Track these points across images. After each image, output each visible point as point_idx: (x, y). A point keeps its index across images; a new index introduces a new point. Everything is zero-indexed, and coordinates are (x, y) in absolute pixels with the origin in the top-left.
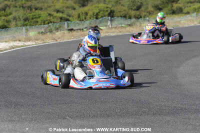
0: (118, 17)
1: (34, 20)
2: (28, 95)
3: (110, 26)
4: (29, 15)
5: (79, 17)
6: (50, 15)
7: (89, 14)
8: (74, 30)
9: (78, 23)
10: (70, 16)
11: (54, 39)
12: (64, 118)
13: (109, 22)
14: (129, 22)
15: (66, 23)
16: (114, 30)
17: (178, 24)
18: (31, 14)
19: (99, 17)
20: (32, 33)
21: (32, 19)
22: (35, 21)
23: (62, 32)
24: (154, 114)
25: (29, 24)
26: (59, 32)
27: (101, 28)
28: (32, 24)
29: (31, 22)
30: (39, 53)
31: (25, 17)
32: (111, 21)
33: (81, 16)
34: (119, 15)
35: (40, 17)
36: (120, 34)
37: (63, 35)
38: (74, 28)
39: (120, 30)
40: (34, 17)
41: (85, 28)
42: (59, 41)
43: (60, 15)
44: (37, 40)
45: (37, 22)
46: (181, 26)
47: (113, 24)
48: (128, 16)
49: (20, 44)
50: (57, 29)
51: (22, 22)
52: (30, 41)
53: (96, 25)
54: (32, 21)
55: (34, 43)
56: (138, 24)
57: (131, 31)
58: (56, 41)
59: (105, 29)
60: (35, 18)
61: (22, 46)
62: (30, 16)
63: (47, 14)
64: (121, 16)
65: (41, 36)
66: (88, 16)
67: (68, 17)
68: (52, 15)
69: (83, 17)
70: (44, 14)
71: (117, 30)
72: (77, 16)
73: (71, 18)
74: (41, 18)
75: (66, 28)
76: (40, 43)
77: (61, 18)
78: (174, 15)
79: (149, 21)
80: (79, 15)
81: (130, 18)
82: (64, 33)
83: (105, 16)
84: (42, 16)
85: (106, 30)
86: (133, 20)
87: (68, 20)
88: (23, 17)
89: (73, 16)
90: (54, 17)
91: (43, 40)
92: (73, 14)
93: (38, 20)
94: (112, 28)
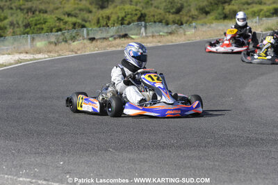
1: (38, 26)
2: (51, 122)
3: (144, 34)
4: (31, 19)
5: (98, 22)
6: (59, 19)
7: (112, 19)
8: (97, 40)
10: (86, 22)
11: (73, 51)
12: (106, 150)
13: (143, 30)
14: (166, 29)
15: (85, 30)
16: (150, 39)
18: (34, 19)
19: (126, 22)
20: (40, 44)
21: (36, 25)
22: (39, 29)
25: (31, 32)
26: (75, 43)
27: (133, 37)
28: (35, 31)
29: (34, 29)
31: (26, 22)
32: (145, 27)
33: (101, 21)
34: (152, 20)
35: (45, 22)
36: (160, 44)
37: (85, 47)
38: (96, 37)
39: (158, 39)
40: (38, 22)
41: (112, 36)
42: (79, 53)
43: (73, 20)
44: (50, 52)
45: (42, 29)
47: (148, 31)
48: (164, 21)
49: (28, 57)
50: (73, 39)
51: (22, 29)
52: (40, 53)
53: (124, 33)
54: (36, 27)
55: (46, 56)
56: (181, 31)
57: (173, 41)
58: (76, 53)
59: (138, 38)
60: (39, 24)
61: (31, 60)
62: (32, 21)
63: (56, 19)
64: (155, 22)
65: (53, 46)
66: (110, 22)
67: (84, 23)
68: (62, 20)
69: (103, 22)
70: (51, 19)
71: (155, 40)
72: (95, 21)
73: (87, 24)
74: (47, 24)
75: (85, 36)
76: (54, 56)
77: (74, 24)
78: (226, 21)
79: (195, 27)
80: (98, 19)
81: (167, 24)
82: (85, 44)
83: (133, 21)
84: (49, 20)
86: (174, 27)
87: (83, 26)
88: (23, 22)
89: (90, 21)
90: (66, 23)
91: (58, 52)
92: (90, 19)
93: (44, 26)
94: (147, 37)
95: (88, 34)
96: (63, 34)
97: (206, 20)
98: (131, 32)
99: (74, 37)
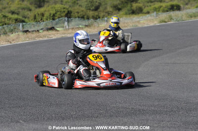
0: (76, 17)
3: (67, 27)
5: (35, 18)
6: (4, 16)
7: (45, 15)
8: (30, 32)
9: (33, 24)
11: (8, 41)
13: (66, 23)
14: (86, 22)
15: (21, 24)
16: (70, 31)
17: (137, 24)
19: (56, 17)
23: (17, 34)
24: (111, 116)
26: (14, 34)
27: (58, 29)
33: (37, 17)
38: (30, 30)
41: (42, 29)
42: (13, 43)
43: (15, 16)
46: (140, 26)
47: (70, 25)
48: (85, 17)
50: (12, 31)
53: (52, 26)
56: (96, 24)
57: (88, 32)
58: (11, 43)
64: (79, 17)
66: (44, 18)
67: (24, 19)
68: (7, 17)
69: (39, 18)
72: (33, 17)
73: (26, 20)
75: (21, 29)
77: (16, 20)
78: (134, 15)
79: (107, 21)
80: (35, 16)
81: (88, 19)
82: (19, 35)
83: (62, 17)
85: (63, 31)
87: (23, 21)
89: (28, 18)
90: (10, 19)
92: (29, 16)
94: (69, 29)
95: (23, 28)
96: (3, 28)
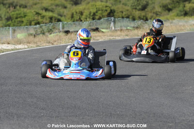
1: (19, 19)
3: (113, 28)
4: (13, 13)
5: (72, 17)
6: (38, 14)
7: (84, 14)
10: (61, 16)
11: (50, 43)
13: (112, 24)
15: (60, 23)
16: (119, 33)
18: (16, 13)
19: (97, 17)
20: (20, 35)
21: (17, 18)
22: (20, 21)
25: (12, 25)
28: (16, 24)
29: (15, 22)
30: (33, 58)
31: (7, 15)
32: (114, 22)
33: (75, 16)
34: (121, 16)
35: (25, 16)
36: (127, 38)
37: (60, 39)
38: (71, 31)
39: (126, 33)
40: (19, 16)
42: (55, 44)
43: (50, 14)
44: (30, 43)
45: (22, 22)
48: (131, 17)
49: (10, 47)
50: (50, 31)
52: (20, 44)
53: (96, 27)
54: (16, 20)
55: (26, 47)
58: (53, 44)
59: (108, 32)
61: (12, 50)
62: (13, 15)
63: (35, 13)
64: (123, 18)
65: (32, 38)
66: (83, 17)
67: (59, 17)
68: (40, 14)
69: (77, 17)
70: (30, 13)
71: (123, 33)
72: (70, 16)
73: (62, 18)
74: (26, 17)
75: (61, 30)
76: (33, 46)
77: (51, 18)
80: (72, 14)
81: (134, 19)
83: (104, 17)
84: (28, 14)
85: (110, 33)
86: (140, 22)
87: (59, 20)
88: (5, 15)
89: (65, 16)
90: (43, 17)
91: (36, 43)
92: (65, 14)
93: (24, 19)
94: (116, 30)
95: (63, 28)
96: (41, 27)
97: (168, 16)
98: (101, 26)
99: (51, 30)
